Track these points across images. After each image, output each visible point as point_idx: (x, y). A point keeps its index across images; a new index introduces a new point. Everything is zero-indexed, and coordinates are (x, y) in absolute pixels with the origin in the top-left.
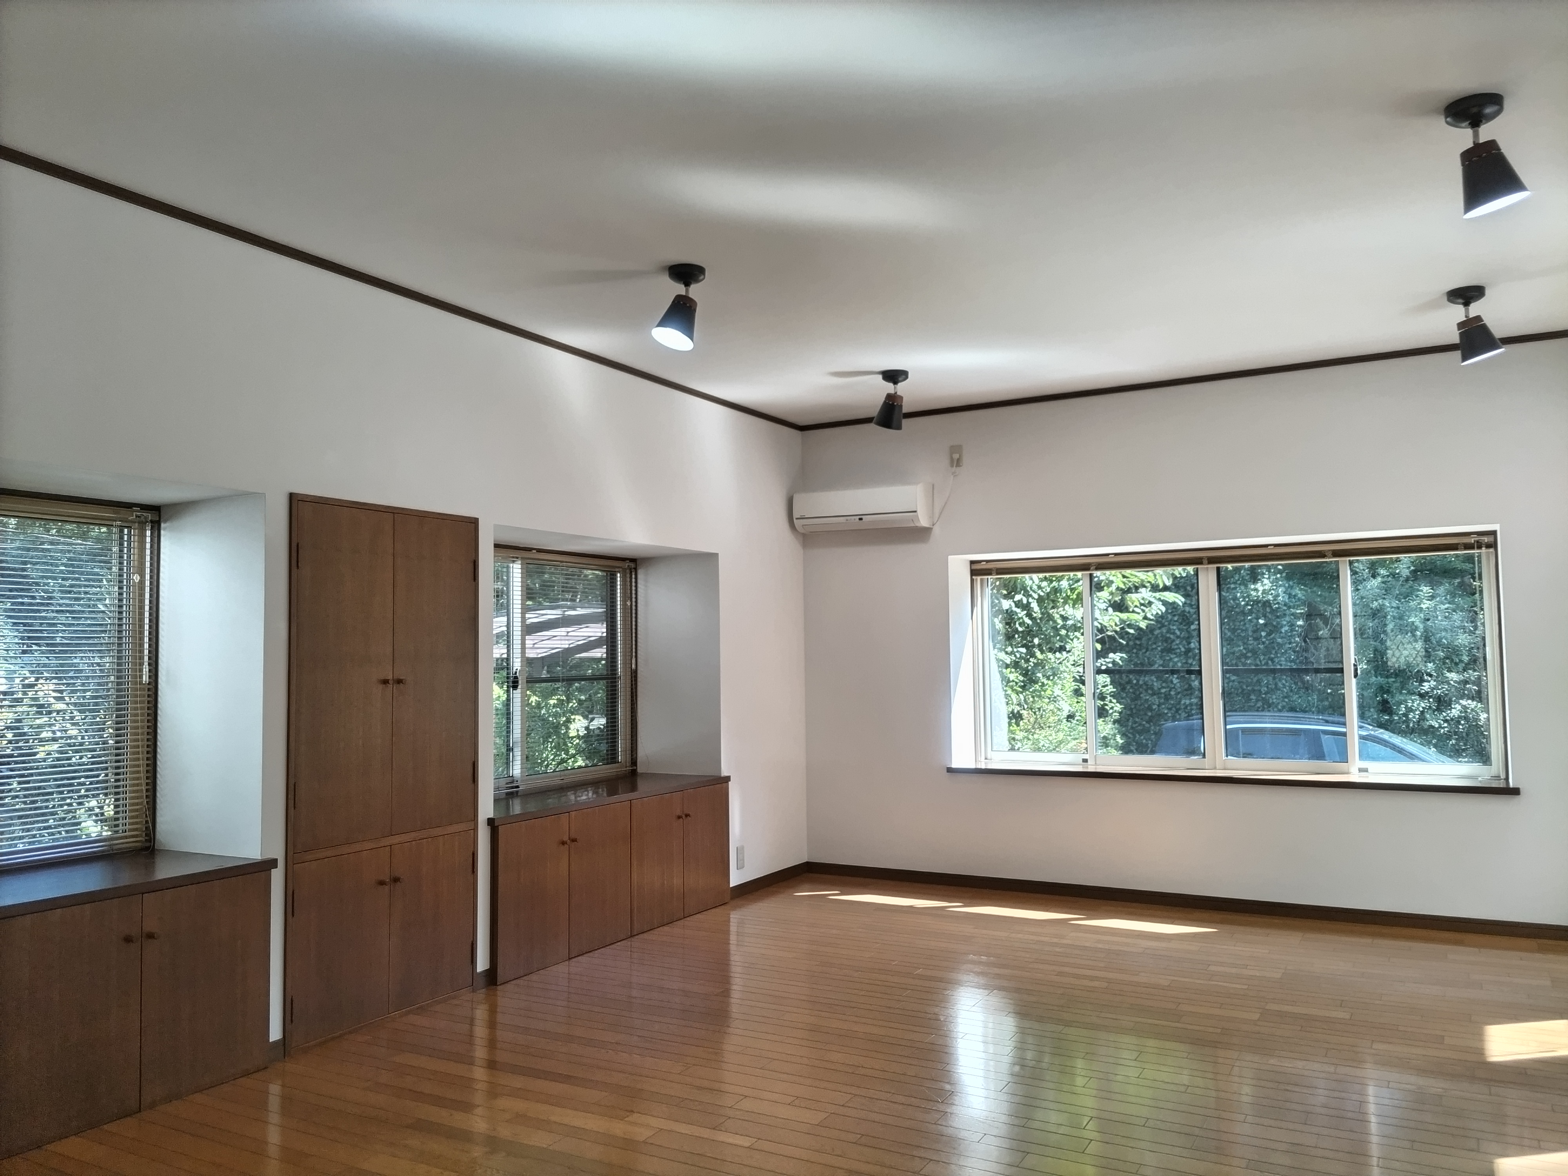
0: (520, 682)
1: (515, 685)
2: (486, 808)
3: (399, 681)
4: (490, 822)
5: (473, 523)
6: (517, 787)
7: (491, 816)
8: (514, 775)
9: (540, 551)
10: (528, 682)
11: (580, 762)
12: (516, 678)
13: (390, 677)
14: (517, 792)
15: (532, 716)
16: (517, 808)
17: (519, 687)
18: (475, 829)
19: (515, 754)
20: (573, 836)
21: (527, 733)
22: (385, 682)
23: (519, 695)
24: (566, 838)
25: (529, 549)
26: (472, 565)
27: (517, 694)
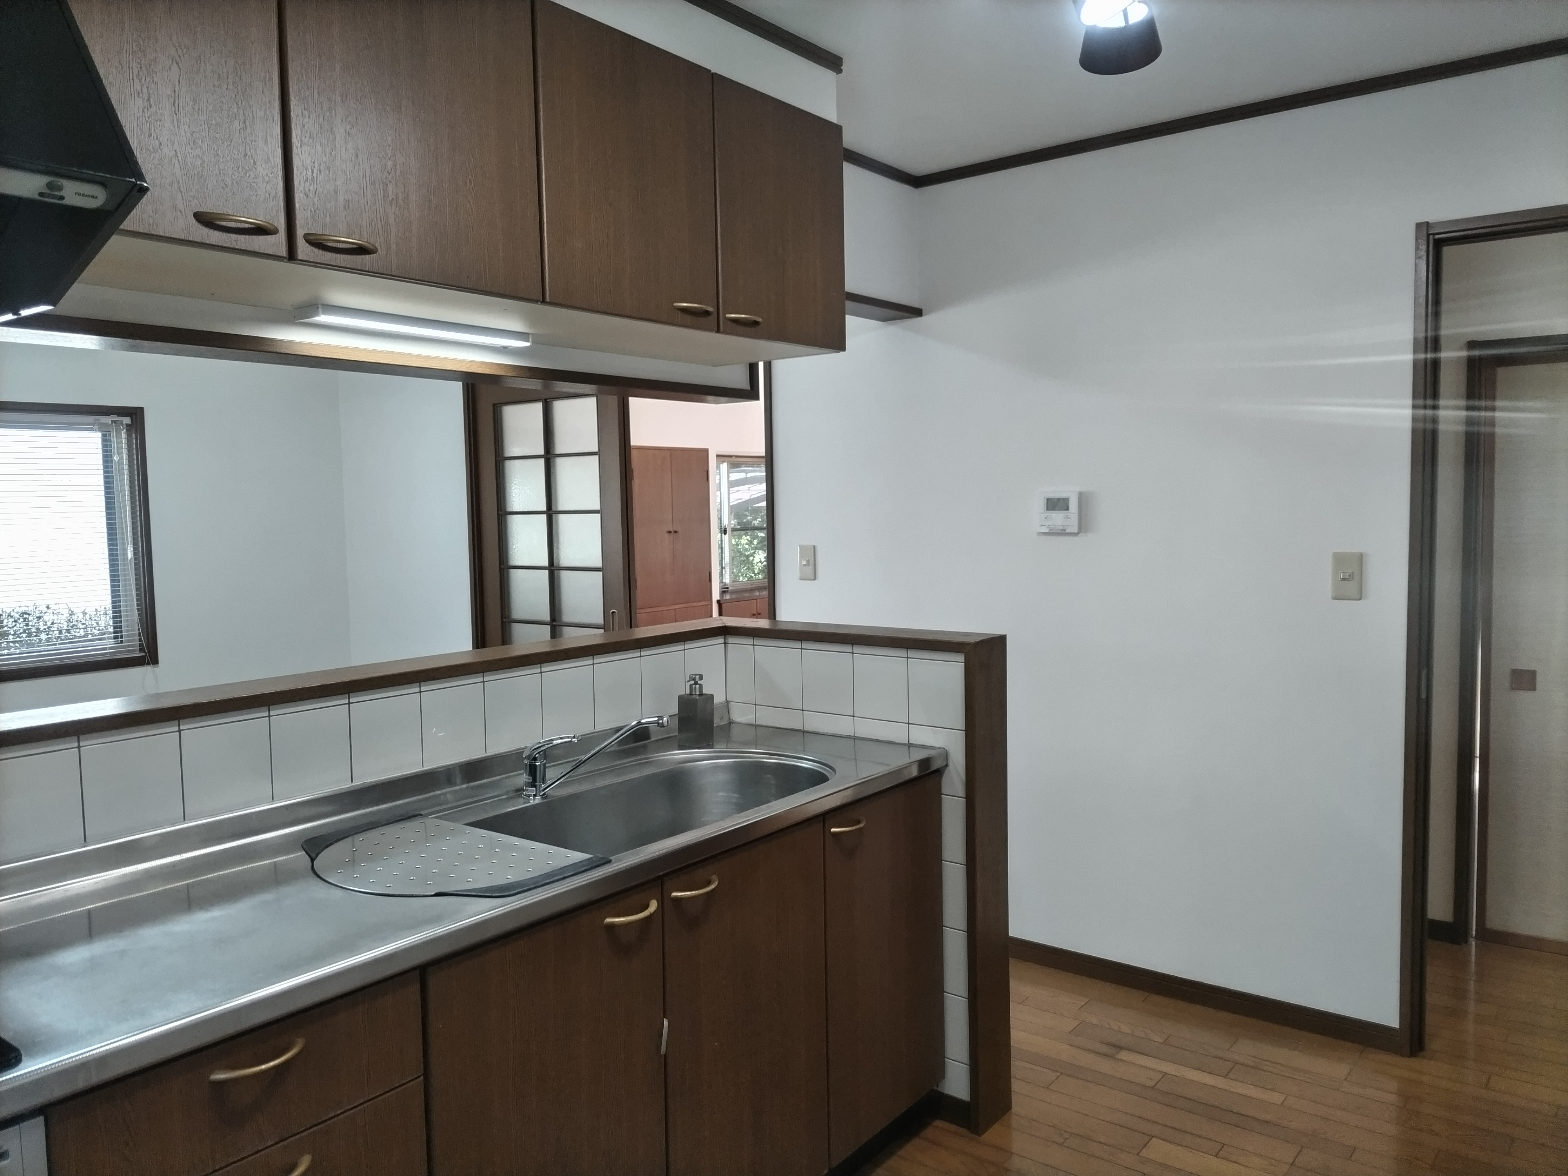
0: (728, 531)
1: (725, 532)
2: (716, 595)
3: (676, 532)
4: (718, 602)
5: (706, 451)
6: (728, 588)
7: (719, 599)
8: (726, 582)
9: (737, 457)
10: (732, 531)
11: (760, 576)
12: (726, 528)
13: (672, 530)
14: (728, 591)
15: (735, 550)
16: (728, 597)
17: (728, 533)
18: (711, 605)
19: (726, 570)
20: (759, 612)
21: (732, 559)
22: (670, 532)
23: (728, 538)
24: (755, 612)
25: (731, 456)
26: (706, 473)
27: (726, 538)
